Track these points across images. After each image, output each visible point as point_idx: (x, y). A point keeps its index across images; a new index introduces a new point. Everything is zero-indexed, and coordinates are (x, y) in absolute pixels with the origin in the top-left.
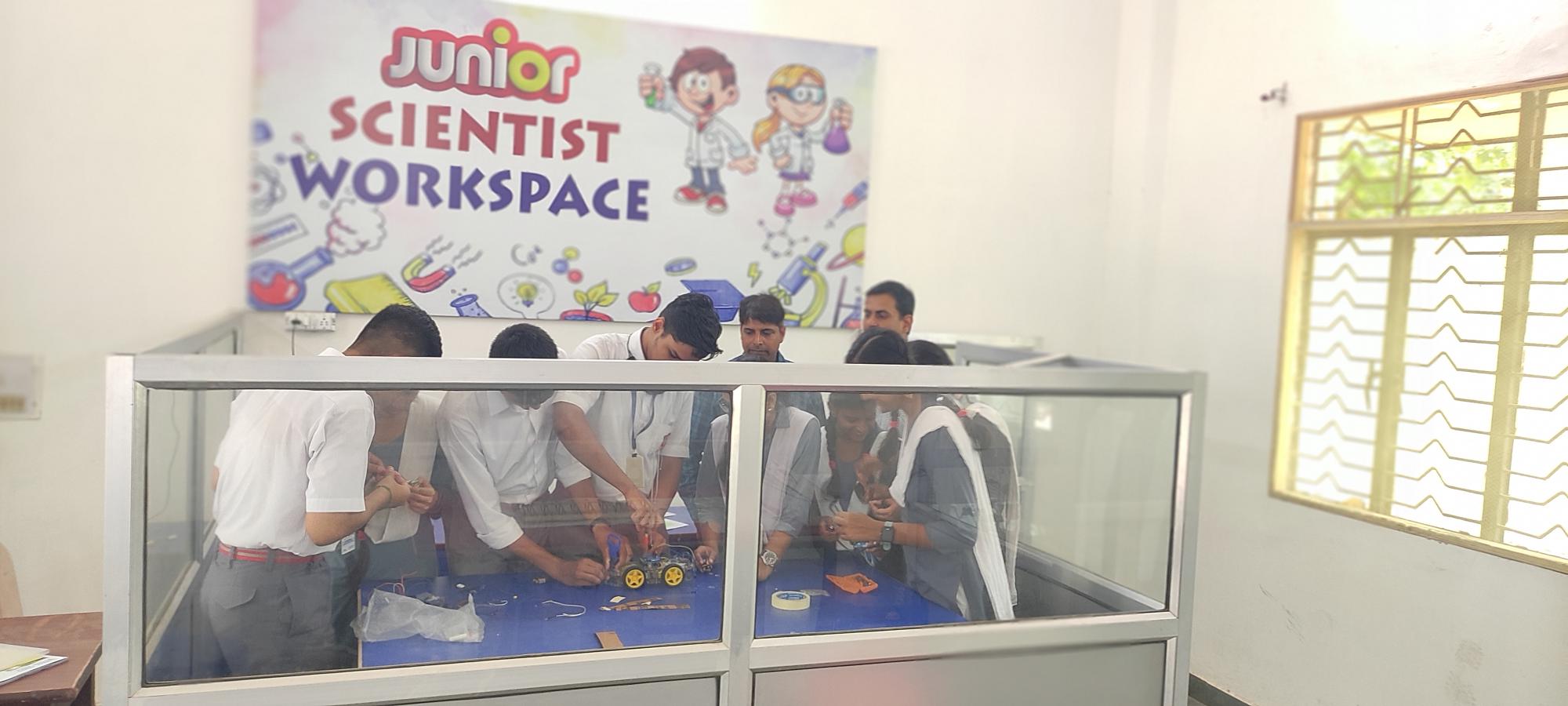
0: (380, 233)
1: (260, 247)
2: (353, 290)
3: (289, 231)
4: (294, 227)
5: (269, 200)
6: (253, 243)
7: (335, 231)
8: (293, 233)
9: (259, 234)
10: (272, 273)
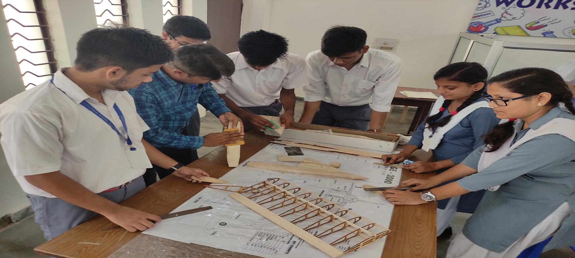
0: (522, 15)
1: (475, 18)
2: (505, 29)
3: (488, 14)
4: (490, 13)
5: (484, 7)
6: (474, 17)
7: (505, 15)
8: (489, 15)
9: (476, 15)
10: (478, 24)
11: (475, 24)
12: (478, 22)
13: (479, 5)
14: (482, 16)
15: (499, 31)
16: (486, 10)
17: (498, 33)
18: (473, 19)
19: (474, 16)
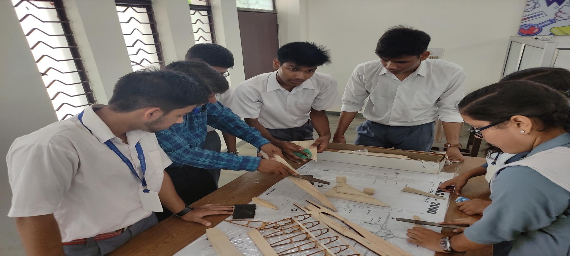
1: (525, 20)
2: (563, 29)
3: (539, 15)
4: (541, 14)
5: (533, 8)
6: (523, 20)
7: (559, 14)
8: (541, 16)
9: (526, 17)
10: (529, 27)
11: (526, 27)
12: (529, 25)
13: (527, 7)
14: (532, 17)
15: (554, 31)
16: (535, 10)
17: (555, 34)
18: (523, 21)
19: (523, 18)
